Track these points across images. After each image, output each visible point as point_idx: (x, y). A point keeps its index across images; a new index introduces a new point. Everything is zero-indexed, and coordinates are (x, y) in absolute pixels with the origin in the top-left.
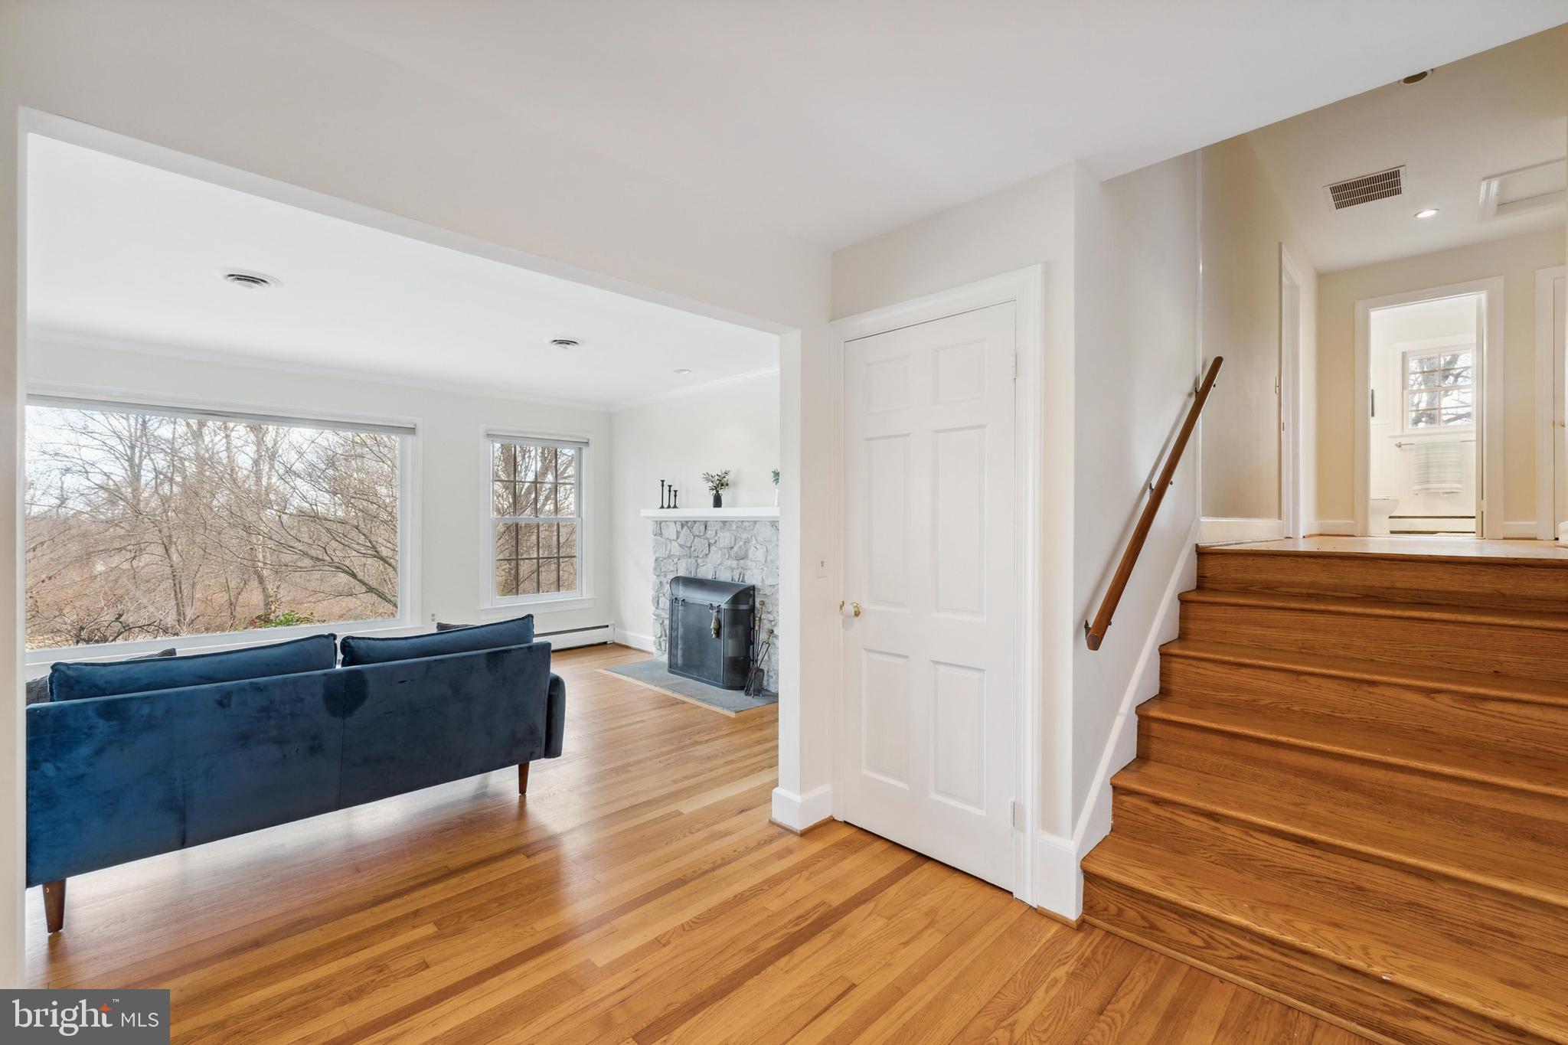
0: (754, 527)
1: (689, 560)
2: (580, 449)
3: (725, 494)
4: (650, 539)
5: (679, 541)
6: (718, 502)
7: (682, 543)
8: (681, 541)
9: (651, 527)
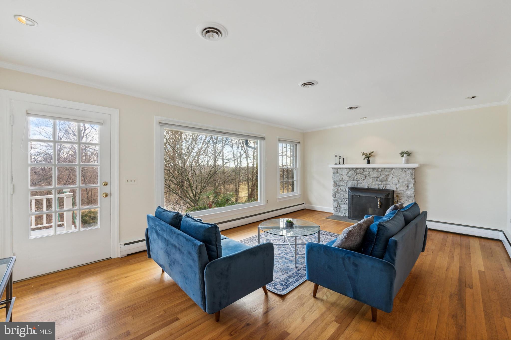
0: (392, 170)
1: (353, 182)
2: (296, 145)
3: (371, 159)
4: (331, 175)
5: (348, 175)
6: (369, 162)
7: (350, 176)
8: (349, 175)
9: (332, 171)
